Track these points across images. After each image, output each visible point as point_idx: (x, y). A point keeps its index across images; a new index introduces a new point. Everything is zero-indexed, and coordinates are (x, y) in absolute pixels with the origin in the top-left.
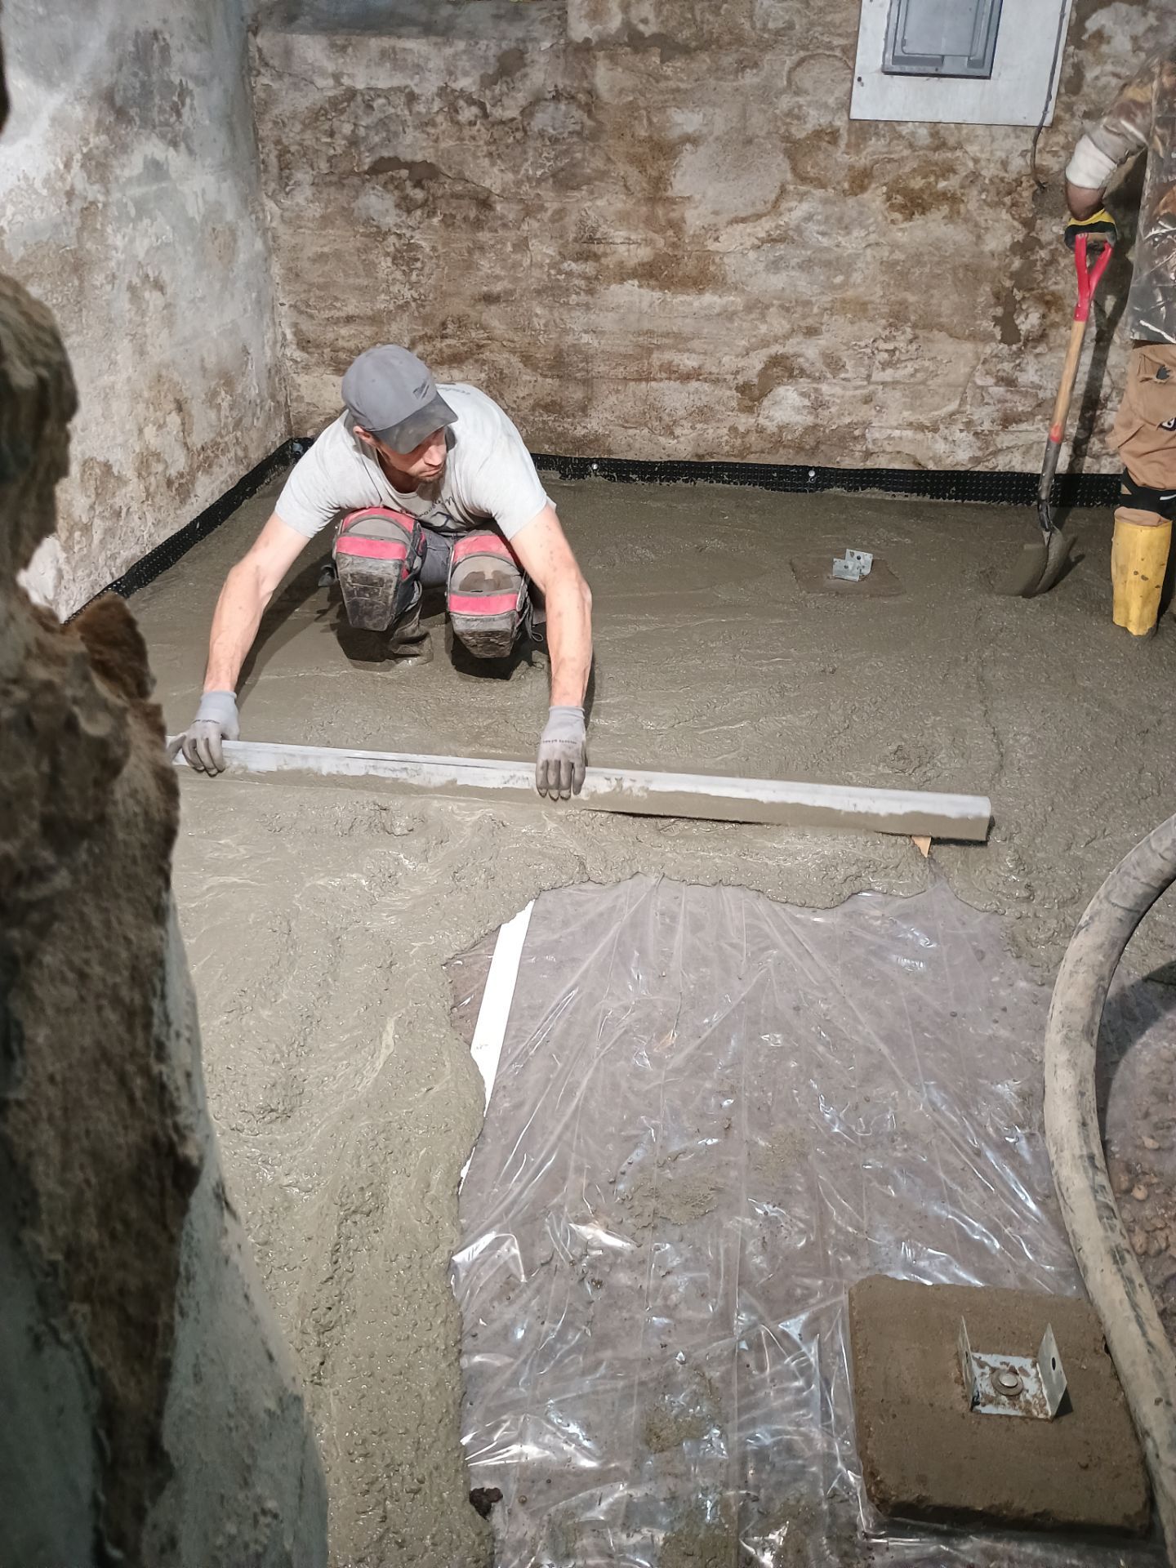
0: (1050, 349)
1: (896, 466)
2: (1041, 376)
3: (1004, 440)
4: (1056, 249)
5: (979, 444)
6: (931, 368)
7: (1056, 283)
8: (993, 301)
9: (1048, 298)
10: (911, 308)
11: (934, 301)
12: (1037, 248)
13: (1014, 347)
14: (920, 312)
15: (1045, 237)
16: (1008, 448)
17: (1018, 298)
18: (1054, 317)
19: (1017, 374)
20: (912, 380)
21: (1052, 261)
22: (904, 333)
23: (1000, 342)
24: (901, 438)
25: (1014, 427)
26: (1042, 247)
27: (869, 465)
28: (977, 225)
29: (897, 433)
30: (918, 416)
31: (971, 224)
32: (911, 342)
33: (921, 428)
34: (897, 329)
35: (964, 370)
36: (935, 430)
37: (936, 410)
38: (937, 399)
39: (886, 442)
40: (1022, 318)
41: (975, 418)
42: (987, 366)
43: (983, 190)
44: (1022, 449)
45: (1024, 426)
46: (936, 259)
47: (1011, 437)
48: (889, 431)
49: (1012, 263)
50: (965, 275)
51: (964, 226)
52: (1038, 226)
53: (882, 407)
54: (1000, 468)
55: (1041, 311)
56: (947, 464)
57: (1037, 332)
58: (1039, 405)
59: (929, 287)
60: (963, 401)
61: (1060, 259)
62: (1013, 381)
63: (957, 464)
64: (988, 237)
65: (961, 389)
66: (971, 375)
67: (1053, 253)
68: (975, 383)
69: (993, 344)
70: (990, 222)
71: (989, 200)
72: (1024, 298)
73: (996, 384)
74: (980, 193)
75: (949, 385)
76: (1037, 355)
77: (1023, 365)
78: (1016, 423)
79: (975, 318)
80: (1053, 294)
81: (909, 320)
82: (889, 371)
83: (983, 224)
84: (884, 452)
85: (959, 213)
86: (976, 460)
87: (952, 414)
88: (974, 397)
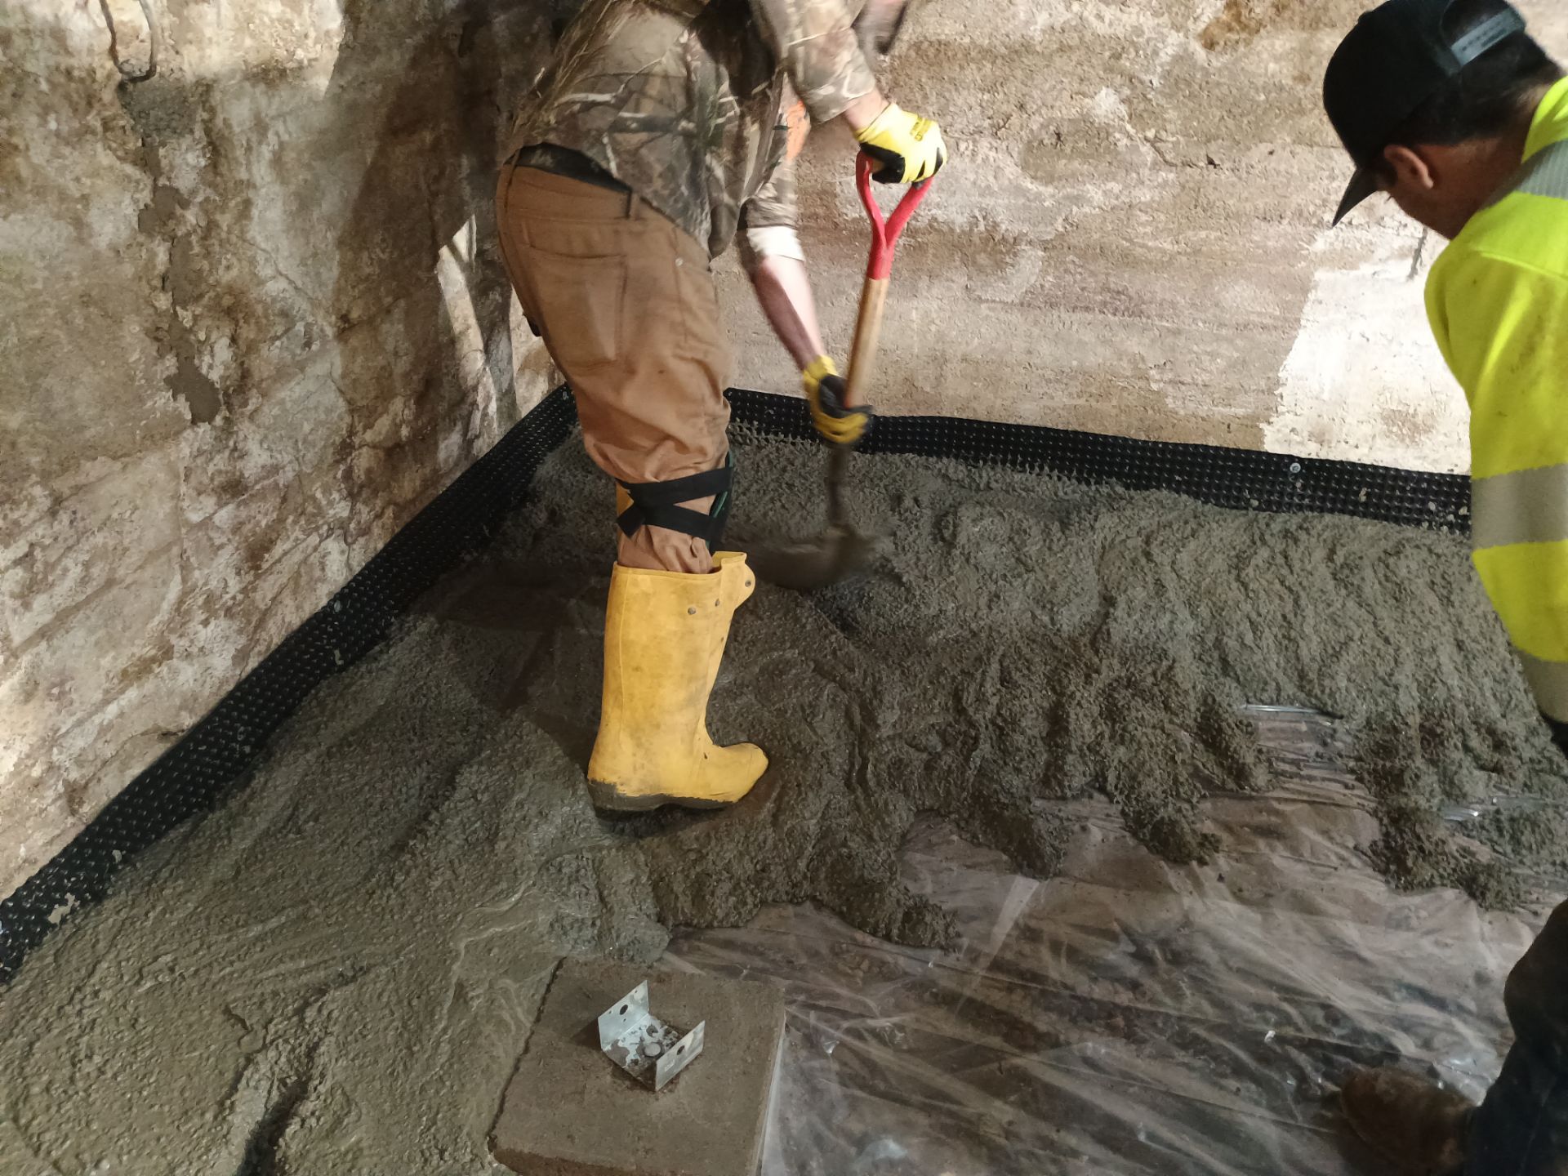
0: (264, 395)
1: (136, 770)
2: (269, 449)
3: (267, 589)
4: (207, 199)
5: (236, 625)
6: (111, 543)
7: (228, 268)
8: (153, 349)
9: (227, 301)
10: (22, 441)
11: (58, 404)
12: (179, 211)
13: (218, 420)
14: (42, 440)
15: (185, 180)
16: (274, 599)
17: (187, 324)
18: (248, 332)
19: (240, 464)
20: (89, 591)
21: (211, 226)
22: (31, 502)
23: (194, 422)
24: (121, 715)
25: (269, 559)
26: (185, 204)
27: (89, 809)
28: (63, 196)
29: (112, 710)
30: (128, 652)
31: (52, 198)
32: (53, 513)
33: (143, 668)
34: (16, 504)
35: (161, 510)
36: (167, 652)
37: (152, 617)
38: (147, 595)
39: (100, 745)
40: (207, 359)
41: (214, 584)
42: (193, 481)
43: (46, 110)
44: (292, 584)
45: (278, 549)
46: (22, 305)
47: (271, 579)
48: (97, 719)
49: (153, 255)
50: (87, 319)
51: (41, 208)
52: (164, 163)
53: (62, 684)
54: (277, 641)
55: (228, 331)
56: (209, 695)
57: (235, 374)
58: (284, 500)
59: (34, 376)
60: (186, 568)
61: (218, 217)
62: (238, 482)
63: (221, 684)
64: (93, 216)
65: (175, 550)
66: (178, 511)
67: (206, 208)
68: (187, 522)
69: (188, 434)
70: (88, 182)
71: (65, 129)
72: (196, 318)
73: (221, 505)
74: (43, 117)
75: (152, 556)
76: (251, 418)
77: (240, 446)
78: (268, 550)
79: (141, 400)
80: (230, 290)
81: (29, 469)
82: (40, 602)
83: (74, 191)
84: (105, 763)
85: (18, 178)
86: (241, 656)
87: (181, 602)
88: (198, 551)
